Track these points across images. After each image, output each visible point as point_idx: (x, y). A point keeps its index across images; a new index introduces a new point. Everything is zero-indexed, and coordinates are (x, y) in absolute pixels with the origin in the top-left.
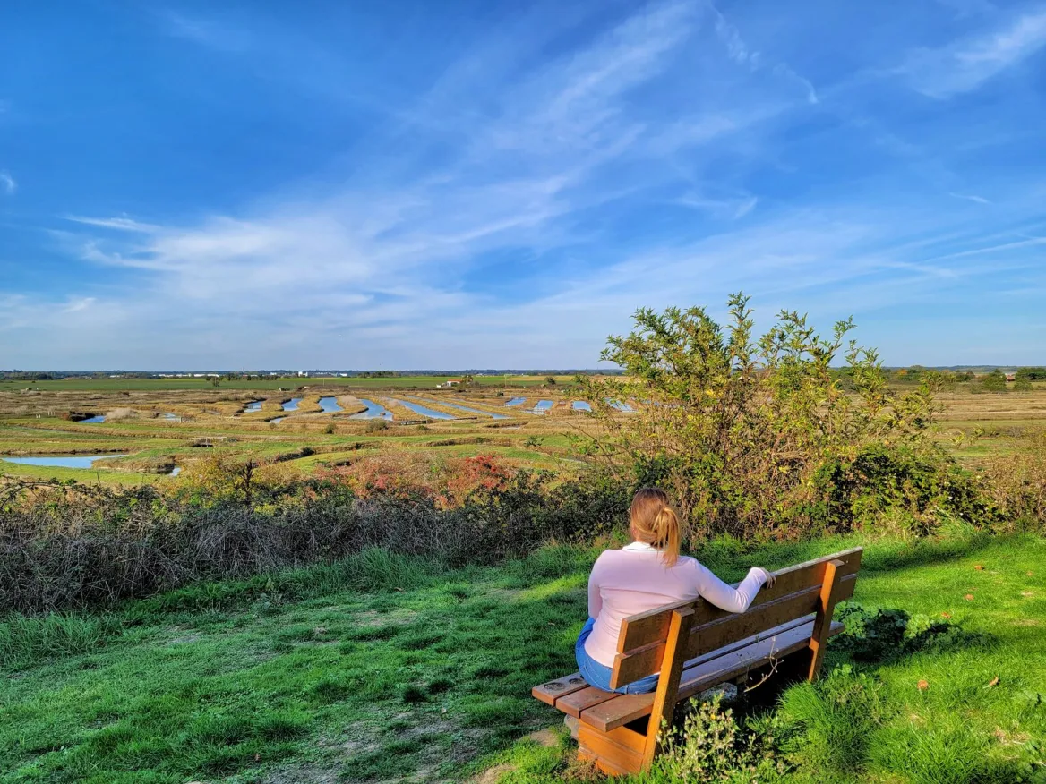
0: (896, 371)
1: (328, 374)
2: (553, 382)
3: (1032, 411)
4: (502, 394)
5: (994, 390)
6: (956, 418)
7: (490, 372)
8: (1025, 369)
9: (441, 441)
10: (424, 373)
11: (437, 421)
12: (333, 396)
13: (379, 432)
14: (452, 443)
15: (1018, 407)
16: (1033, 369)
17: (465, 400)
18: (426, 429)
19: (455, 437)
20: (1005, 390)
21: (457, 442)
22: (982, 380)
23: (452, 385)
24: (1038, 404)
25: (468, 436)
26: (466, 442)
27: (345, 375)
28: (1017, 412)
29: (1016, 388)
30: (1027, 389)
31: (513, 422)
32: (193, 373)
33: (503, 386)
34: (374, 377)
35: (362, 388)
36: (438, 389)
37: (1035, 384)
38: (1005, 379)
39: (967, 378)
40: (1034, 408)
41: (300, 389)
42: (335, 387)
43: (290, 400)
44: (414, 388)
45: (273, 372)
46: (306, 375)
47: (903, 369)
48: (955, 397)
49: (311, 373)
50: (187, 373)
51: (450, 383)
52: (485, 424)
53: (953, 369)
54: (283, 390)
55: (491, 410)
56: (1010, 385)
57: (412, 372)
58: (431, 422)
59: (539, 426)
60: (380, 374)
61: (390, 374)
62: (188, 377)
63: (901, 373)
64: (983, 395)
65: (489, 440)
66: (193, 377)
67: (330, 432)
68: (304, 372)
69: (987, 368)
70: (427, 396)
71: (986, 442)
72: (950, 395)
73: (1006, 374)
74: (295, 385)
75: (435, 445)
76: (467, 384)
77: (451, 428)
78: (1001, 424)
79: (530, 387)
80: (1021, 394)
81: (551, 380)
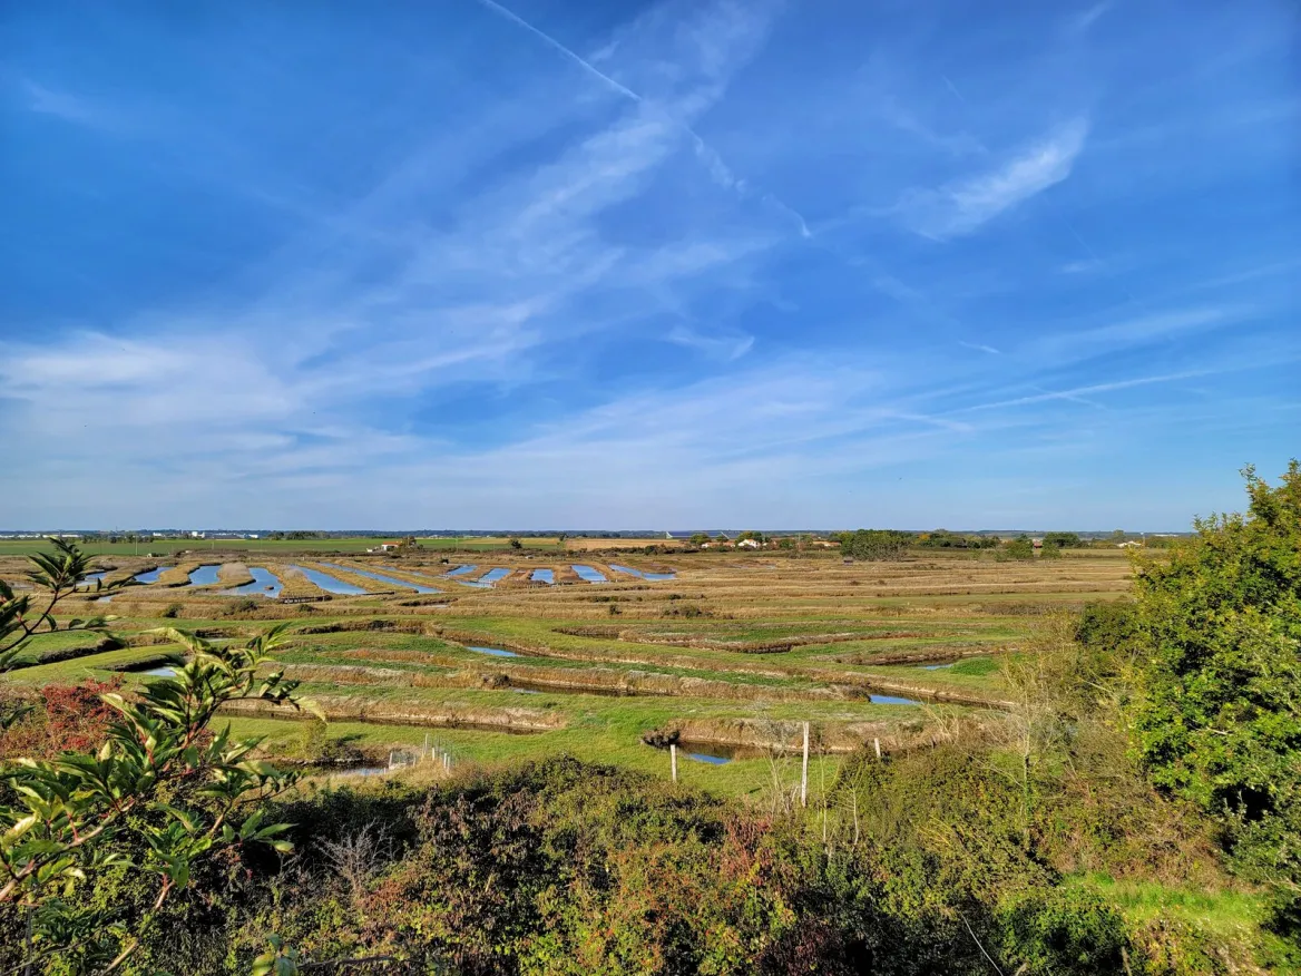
0: (917, 535)
1: (233, 534)
2: (518, 546)
3: (1060, 583)
4: (447, 561)
5: (1021, 558)
6: (981, 591)
7: (447, 533)
8: (1052, 534)
9: (321, 626)
10: (361, 534)
11: (339, 597)
12: (219, 564)
13: (243, 613)
14: (335, 629)
15: (1046, 578)
16: (1061, 534)
17: (397, 568)
18: (310, 609)
19: (343, 621)
20: (1032, 558)
21: (345, 627)
22: (1007, 546)
23: (388, 550)
24: (1067, 574)
25: (361, 619)
26: (358, 628)
27: (256, 536)
28: (1044, 583)
29: (1043, 556)
30: (1056, 556)
31: (440, 598)
32: (42, 533)
33: (452, 551)
34: (289, 539)
35: (264, 553)
36: (368, 555)
37: (1063, 551)
38: (1032, 545)
39: (992, 544)
40: (1061, 579)
41: (179, 554)
42: (227, 551)
43: (155, 569)
44: (335, 554)
45: (156, 532)
46: (203, 535)
47: (925, 533)
48: (980, 565)
49: (209, 534)
50: (34, 533)
51: (385, 547)
52: (401, 602)
53: (978, 533)
54: (154, 555)
55: (420, 581)
56: (1037, 552)
57: (346, 533)
58: (329, 598)
59: (472, 604)
60: (298, 535)
61: (313, 535)
62: (34, 539)
63: (923, 537)
64: (1008, 564)
65: (391, 624)
66: (41, 538)
67: (172, 615)
68: (200, 532)
69: (1014, 533)
70: (347, 563)
71: (1008, 621)
72: (974, 563)
73: (1034, 540)
74: (173, 549)
75: (311, 632)
76: (407, 548)
77: (348, 608)
78: (1025, 598)
79: (488, 551)
80: (1050, 562)
81: (515, 545)
